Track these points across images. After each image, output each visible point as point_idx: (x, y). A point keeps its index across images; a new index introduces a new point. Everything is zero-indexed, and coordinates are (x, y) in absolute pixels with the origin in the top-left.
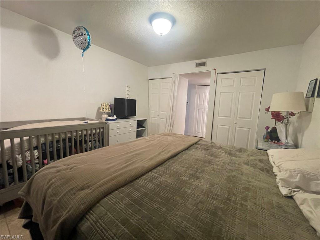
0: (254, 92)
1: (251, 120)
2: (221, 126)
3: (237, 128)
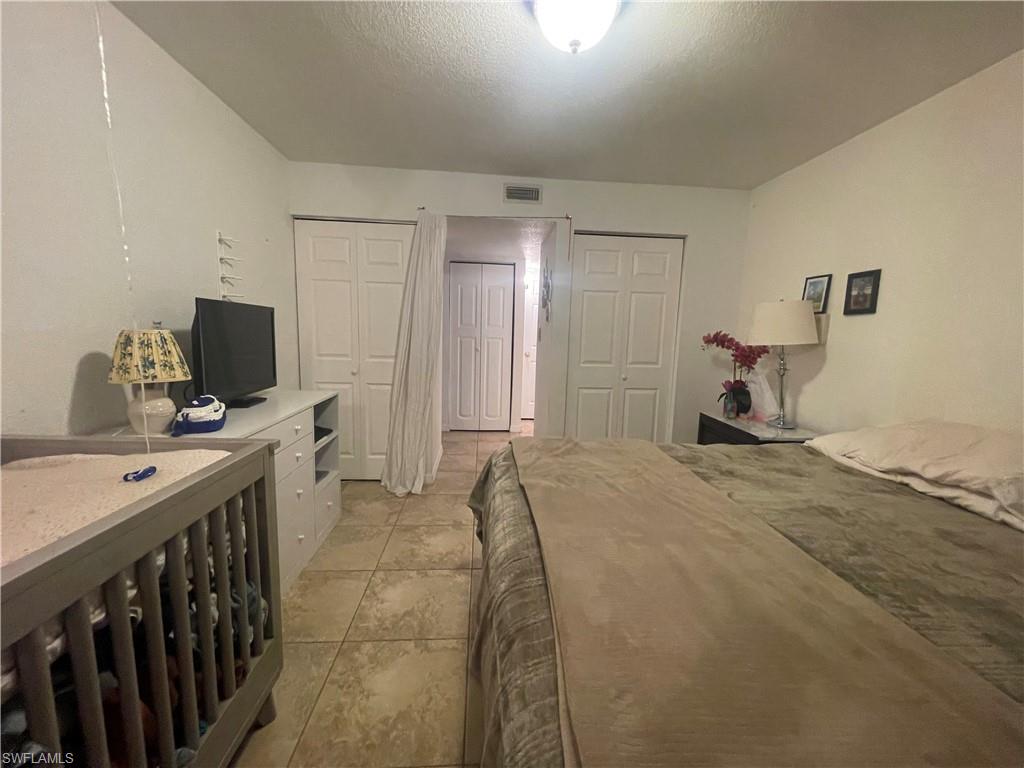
0: (663, 293)
1: (659, 366)
2: (585, 391)
3: (628, 391)
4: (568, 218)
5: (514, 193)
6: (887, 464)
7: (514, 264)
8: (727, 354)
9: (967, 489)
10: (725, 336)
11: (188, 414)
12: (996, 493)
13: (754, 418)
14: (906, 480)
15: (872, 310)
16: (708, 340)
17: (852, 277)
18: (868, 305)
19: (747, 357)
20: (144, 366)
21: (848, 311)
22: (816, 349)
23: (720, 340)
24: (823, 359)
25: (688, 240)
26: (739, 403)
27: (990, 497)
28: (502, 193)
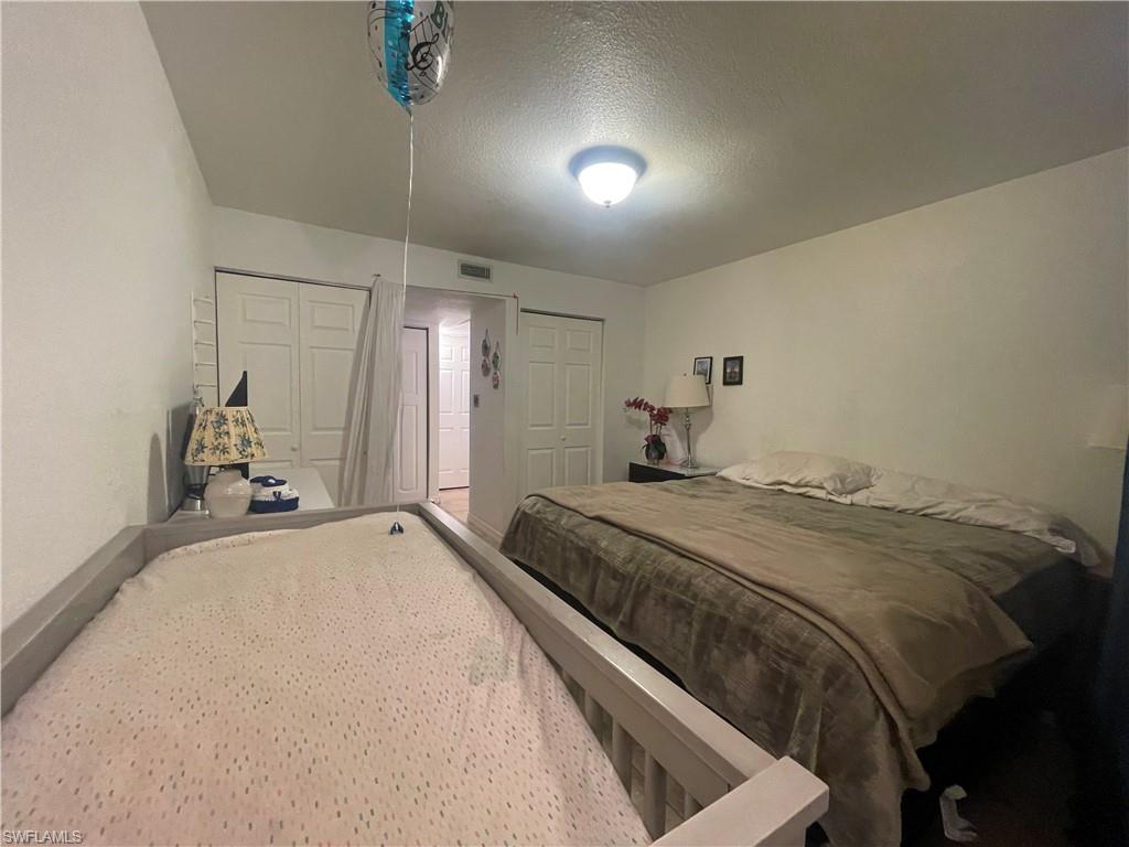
0: (589, 365)
1: (589, 427)
2: (535, 452)
3: (567, 450)
4: (515, 297)
5: (468, 270)
6: (769, 480)
7: (427, 329)
8: (645, 416)
9: (811, 486)
10: (642, 400)
11: (280, 493)
12: (825, 485)
13: (669, 463)
14: (781, 487)
15: (740, 383)
16: (629, 404)
17: (726, 360)
18: (737, 379)
19: (662, 416)
20: (243, 444)
21: (725, 383)
22: (706, 410)
23: (638, 404)
24: (711, 417)
25: (606, 323)
26: (659, 451)
27: (823, 488)
28: (457, 269)
